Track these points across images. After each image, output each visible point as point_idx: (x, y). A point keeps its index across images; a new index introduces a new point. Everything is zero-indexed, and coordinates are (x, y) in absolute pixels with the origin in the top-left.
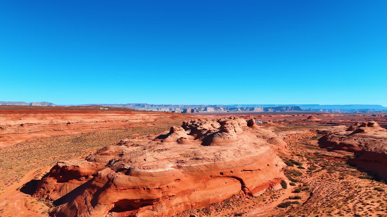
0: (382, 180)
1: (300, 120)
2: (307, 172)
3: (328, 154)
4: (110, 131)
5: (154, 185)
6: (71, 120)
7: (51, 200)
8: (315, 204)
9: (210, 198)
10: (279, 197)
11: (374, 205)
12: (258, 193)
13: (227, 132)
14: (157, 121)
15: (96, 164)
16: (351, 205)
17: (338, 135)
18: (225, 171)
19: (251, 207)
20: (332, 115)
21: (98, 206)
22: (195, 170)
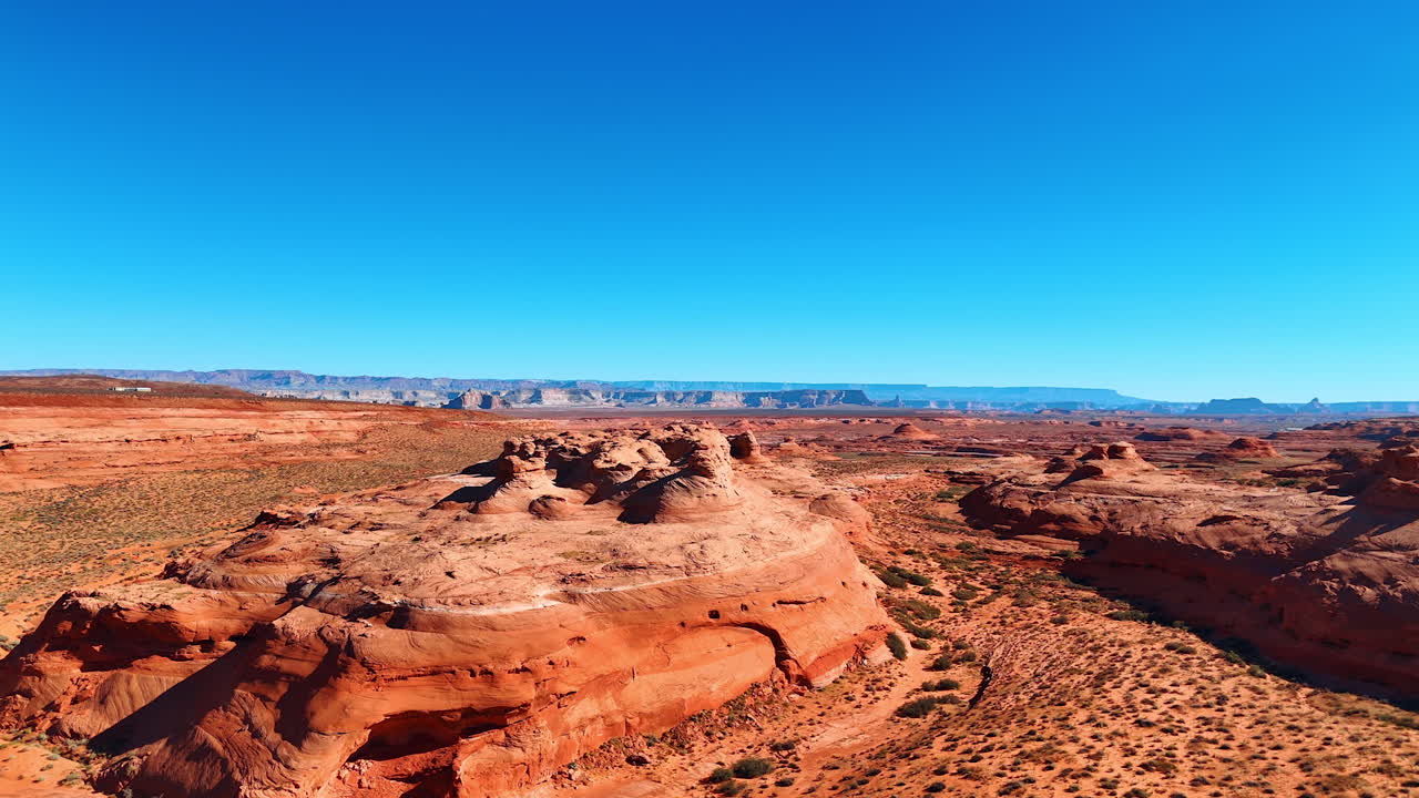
0: (1178, 622)
1: (869, 439)
2: (951, 605)
3: (1001, 549)
4: (190, 477)
5: (504, 659)
6: (14, 433)
7: (76, 736)
8: (1010, 698)
9: (684, 697)
10: (891, 685)
11: (1181, 694)
12: (826, 674)
13: (707, 473)
14: (370, 440)
15: (237, 598)
16: (1117, 696)
17: (1023, 485)
18: (725, 605)
19: (815, 721)
20: (970, 422)
21: (313, 740)
22: (628, 606)
